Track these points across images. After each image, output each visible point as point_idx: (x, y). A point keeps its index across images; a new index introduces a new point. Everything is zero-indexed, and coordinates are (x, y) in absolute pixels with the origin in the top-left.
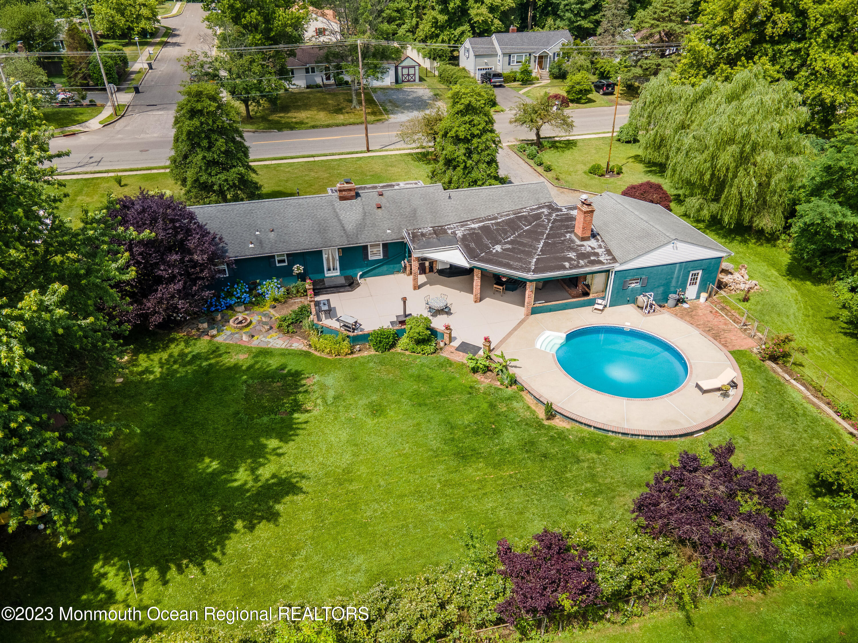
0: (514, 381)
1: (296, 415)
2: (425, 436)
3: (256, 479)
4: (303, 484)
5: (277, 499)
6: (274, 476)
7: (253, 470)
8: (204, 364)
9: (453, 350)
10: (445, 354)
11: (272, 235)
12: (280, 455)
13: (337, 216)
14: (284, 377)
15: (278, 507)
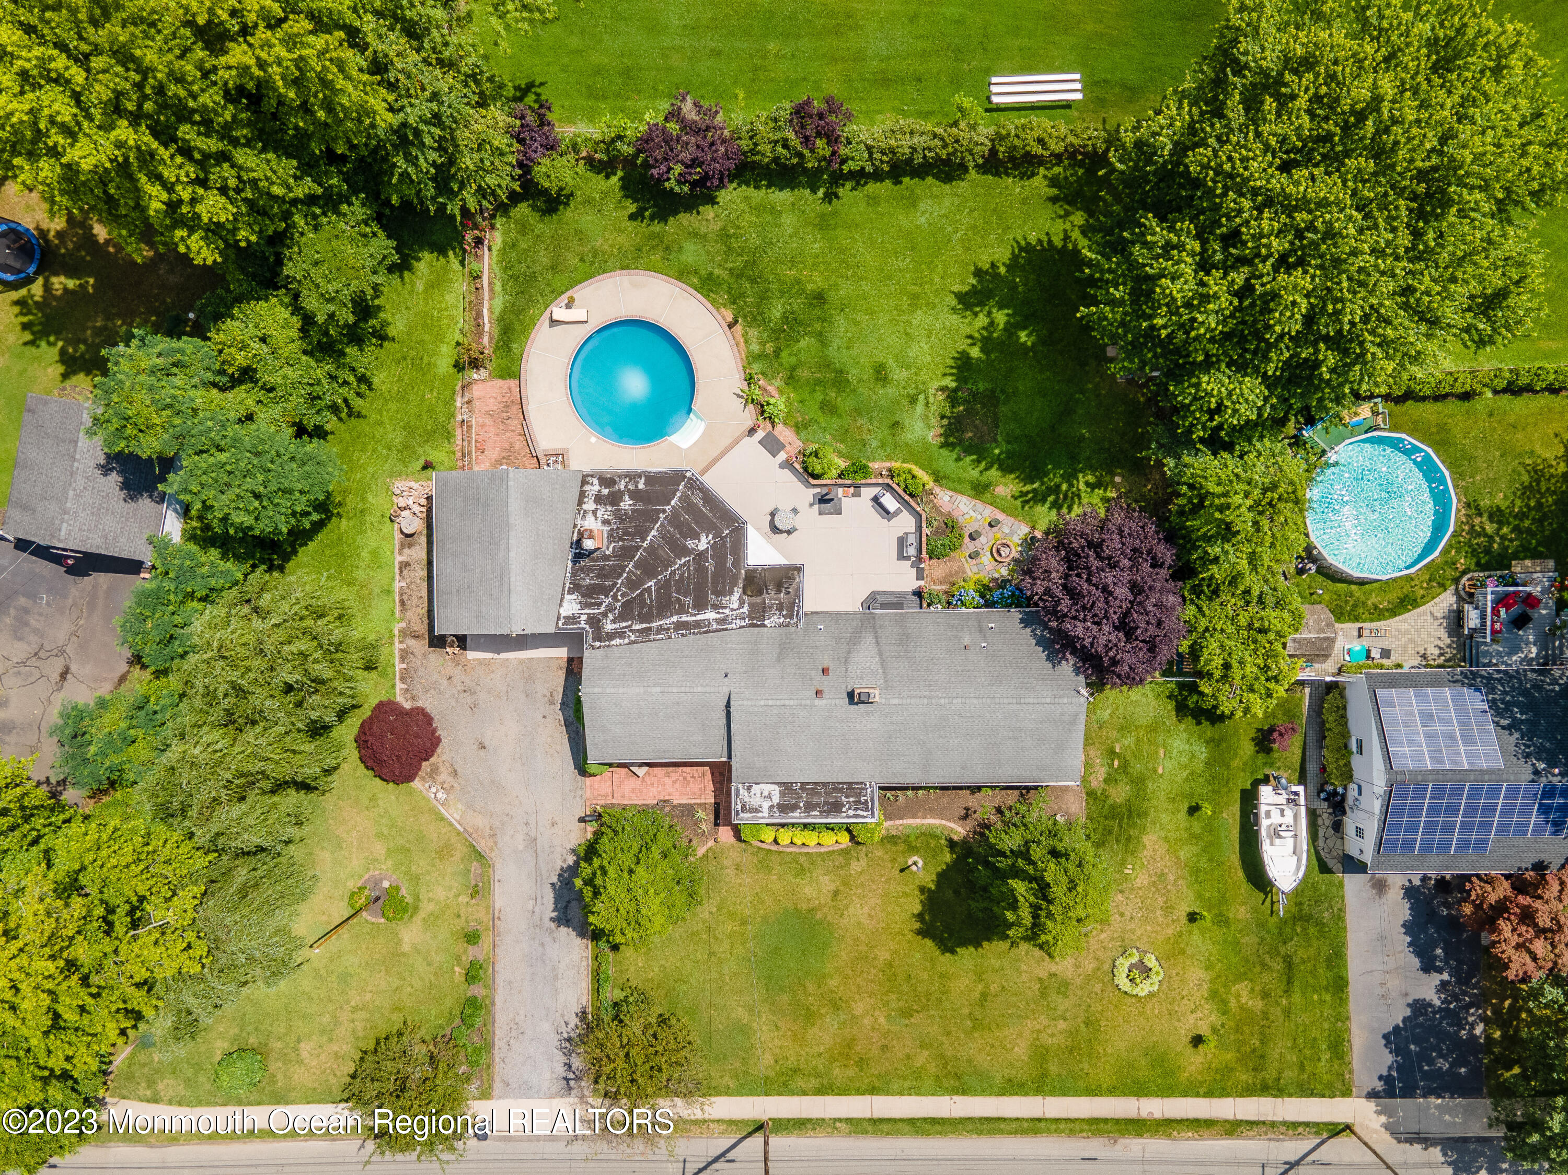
0: (749, 380)
1: (954, 385)
2: (846, 331)
3: (989, 314)
4: (954, 302)
5: (974, 291)
6: (976, 314)
7: (992, 323)
8: (1036, 485)
9: (788, 447)
10: (798, 444)
11: (967, 640)
12: (970, 337)
13: (883, 662)
14: (961, 441)
15: (973, 281)
